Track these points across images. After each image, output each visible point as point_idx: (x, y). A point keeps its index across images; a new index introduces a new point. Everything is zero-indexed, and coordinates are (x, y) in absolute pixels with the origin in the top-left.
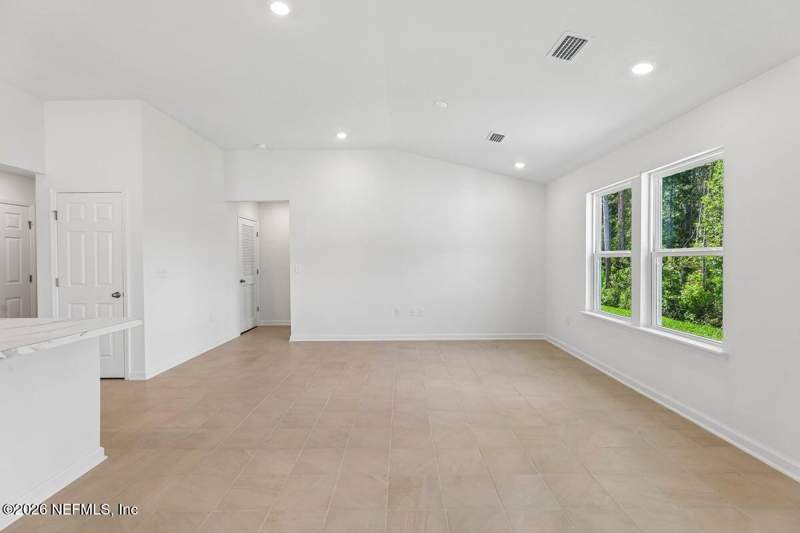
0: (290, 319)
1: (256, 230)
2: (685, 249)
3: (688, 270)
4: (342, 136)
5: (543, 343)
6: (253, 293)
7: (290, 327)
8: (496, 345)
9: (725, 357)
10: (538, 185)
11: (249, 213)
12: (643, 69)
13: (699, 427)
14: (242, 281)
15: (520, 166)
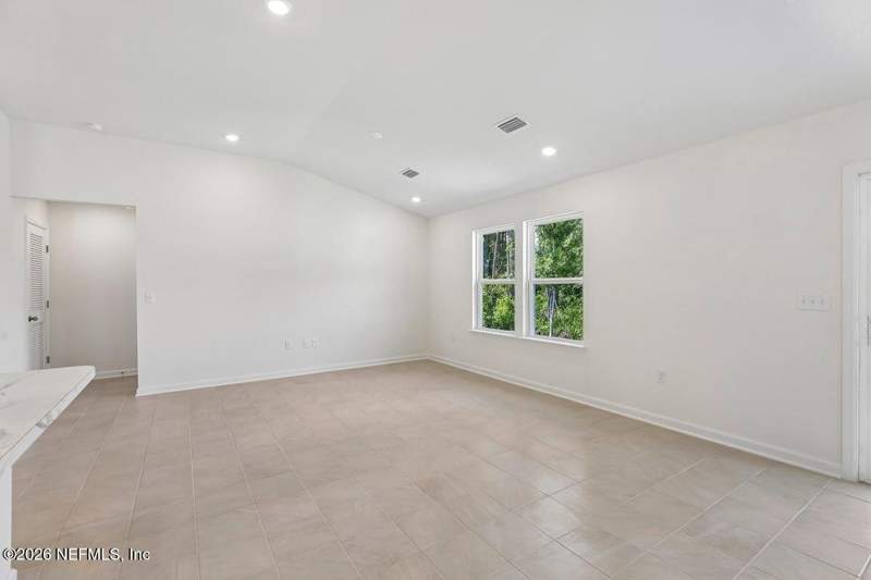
0: (136, 366)
1: (46, 242)
2: (562, 279)
3: (496, 295)
4: (232, 138)
5: (428, 361)
6: (41, 336)
7: (137, 376)
8: (392, 368)
9: (584, 349)
10: (424, 219)
11: (37, 215)
12: (549, 152)
13: (570, 401)
14: (30, 319)
15: (416, 200)
